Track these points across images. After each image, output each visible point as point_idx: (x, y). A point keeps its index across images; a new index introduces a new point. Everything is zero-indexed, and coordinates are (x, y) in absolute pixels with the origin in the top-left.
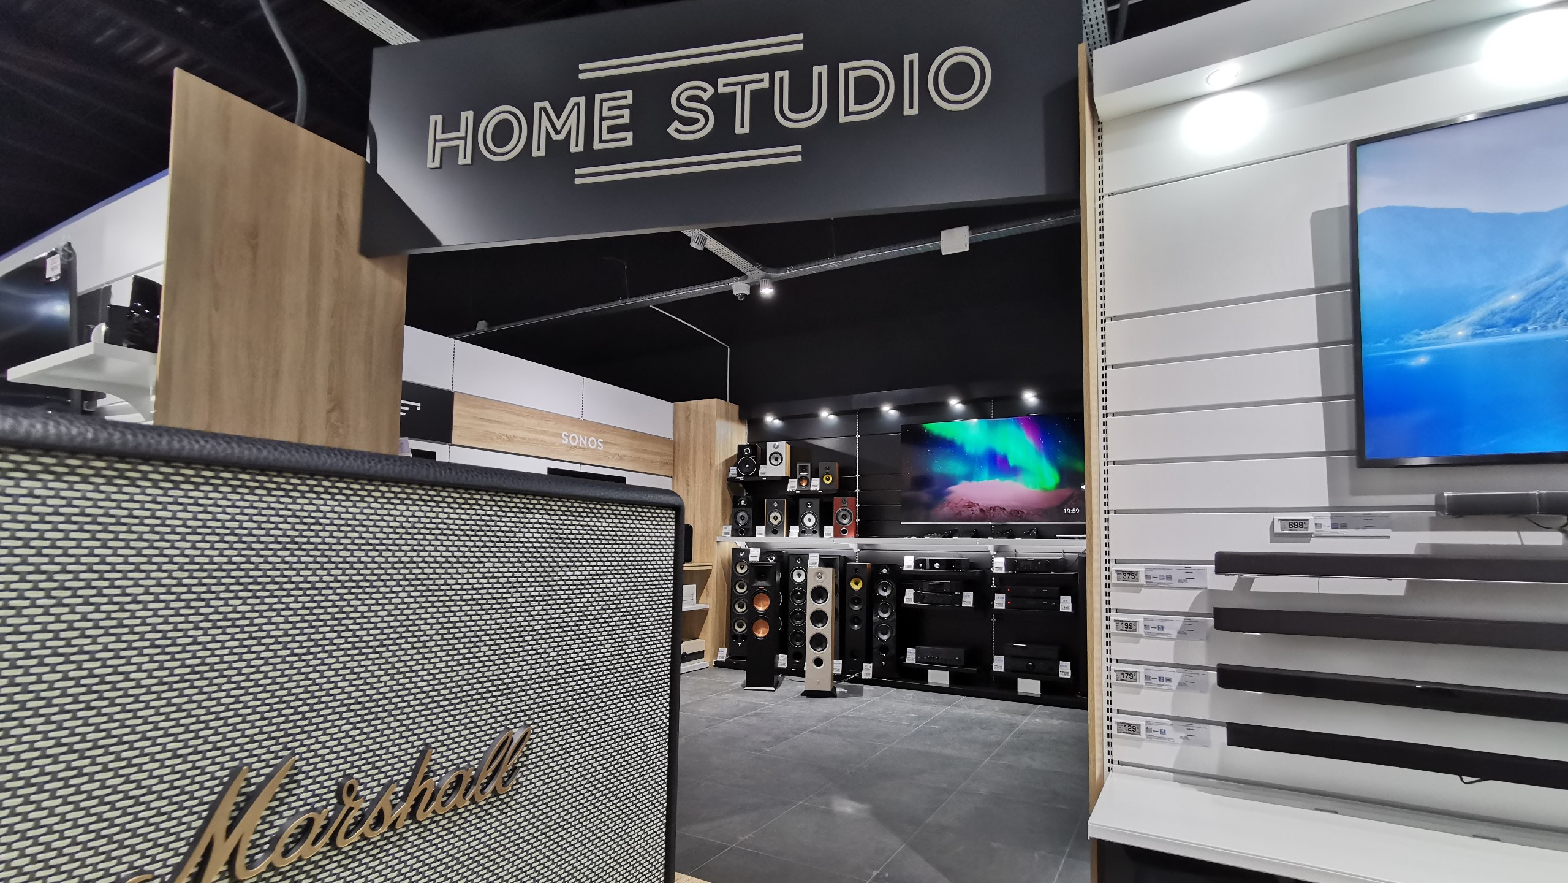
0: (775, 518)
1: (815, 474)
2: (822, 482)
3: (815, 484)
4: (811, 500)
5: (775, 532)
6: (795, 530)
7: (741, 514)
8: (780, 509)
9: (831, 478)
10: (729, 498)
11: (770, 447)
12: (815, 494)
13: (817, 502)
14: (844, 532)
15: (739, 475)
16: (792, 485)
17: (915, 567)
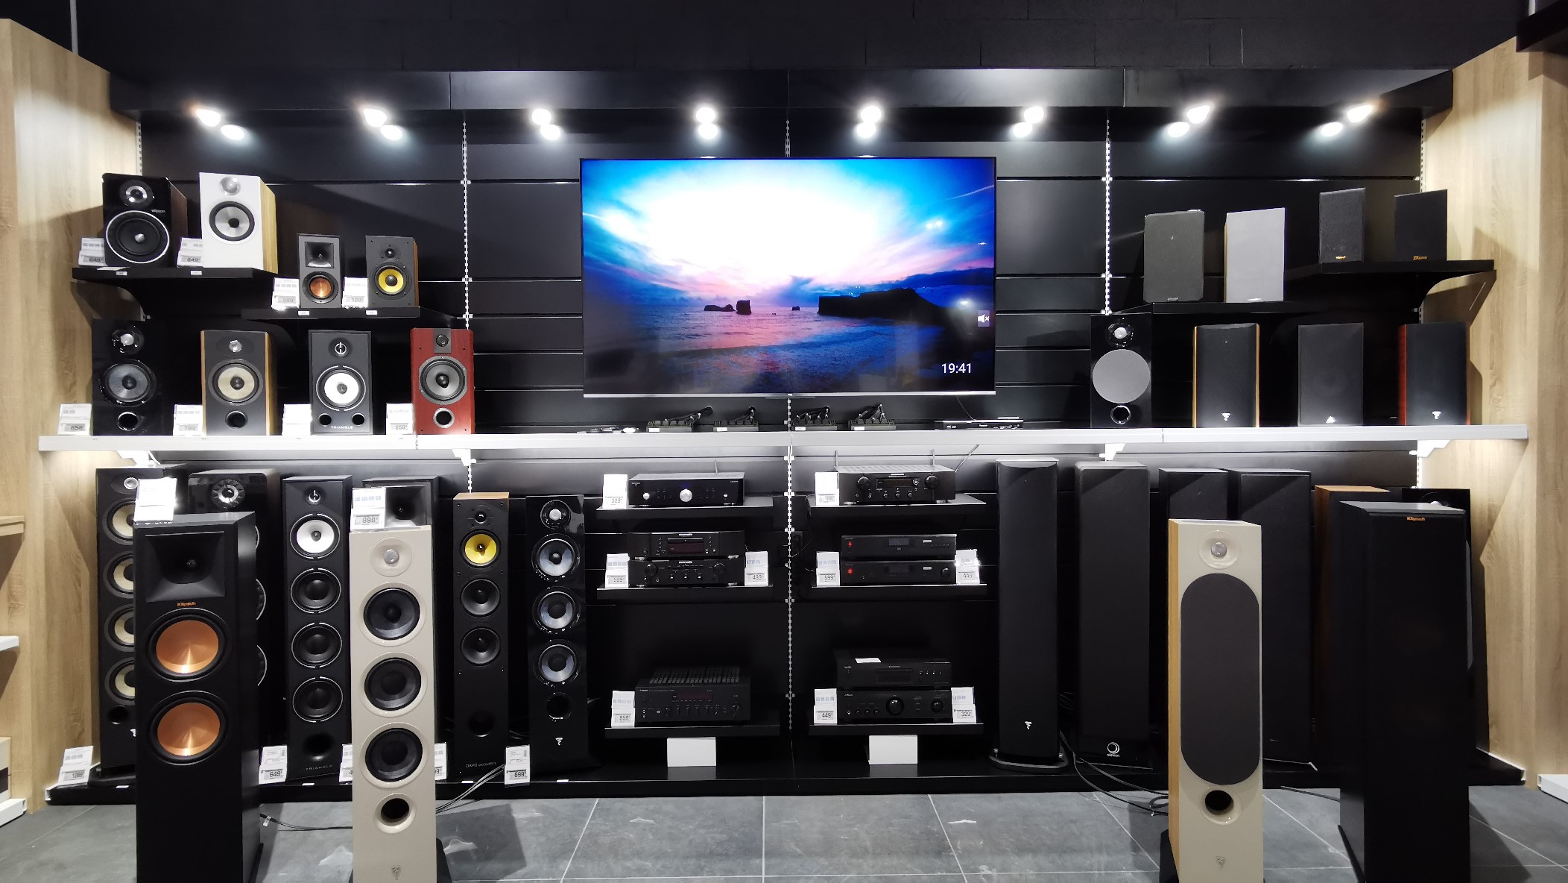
0: (237, 383)
1: (355, 267)
2: (375, 288)
3: (356, 293)
4: (346, 334)
5: (237, 421)
6: (298, 415)
7: (124, 371)
8: (249, 358)
9: (401, 280)
10: (83, 328)
11: (211, 188)
12: (354, 320)
13: (361, 340)
14: (444, 418)
15: (110, 259)
16: (286, 295)
17: (631, 501)
